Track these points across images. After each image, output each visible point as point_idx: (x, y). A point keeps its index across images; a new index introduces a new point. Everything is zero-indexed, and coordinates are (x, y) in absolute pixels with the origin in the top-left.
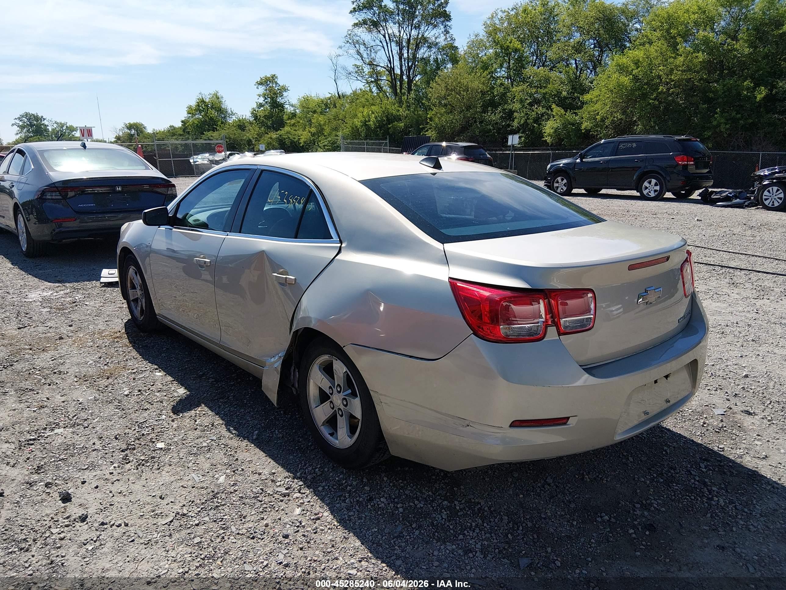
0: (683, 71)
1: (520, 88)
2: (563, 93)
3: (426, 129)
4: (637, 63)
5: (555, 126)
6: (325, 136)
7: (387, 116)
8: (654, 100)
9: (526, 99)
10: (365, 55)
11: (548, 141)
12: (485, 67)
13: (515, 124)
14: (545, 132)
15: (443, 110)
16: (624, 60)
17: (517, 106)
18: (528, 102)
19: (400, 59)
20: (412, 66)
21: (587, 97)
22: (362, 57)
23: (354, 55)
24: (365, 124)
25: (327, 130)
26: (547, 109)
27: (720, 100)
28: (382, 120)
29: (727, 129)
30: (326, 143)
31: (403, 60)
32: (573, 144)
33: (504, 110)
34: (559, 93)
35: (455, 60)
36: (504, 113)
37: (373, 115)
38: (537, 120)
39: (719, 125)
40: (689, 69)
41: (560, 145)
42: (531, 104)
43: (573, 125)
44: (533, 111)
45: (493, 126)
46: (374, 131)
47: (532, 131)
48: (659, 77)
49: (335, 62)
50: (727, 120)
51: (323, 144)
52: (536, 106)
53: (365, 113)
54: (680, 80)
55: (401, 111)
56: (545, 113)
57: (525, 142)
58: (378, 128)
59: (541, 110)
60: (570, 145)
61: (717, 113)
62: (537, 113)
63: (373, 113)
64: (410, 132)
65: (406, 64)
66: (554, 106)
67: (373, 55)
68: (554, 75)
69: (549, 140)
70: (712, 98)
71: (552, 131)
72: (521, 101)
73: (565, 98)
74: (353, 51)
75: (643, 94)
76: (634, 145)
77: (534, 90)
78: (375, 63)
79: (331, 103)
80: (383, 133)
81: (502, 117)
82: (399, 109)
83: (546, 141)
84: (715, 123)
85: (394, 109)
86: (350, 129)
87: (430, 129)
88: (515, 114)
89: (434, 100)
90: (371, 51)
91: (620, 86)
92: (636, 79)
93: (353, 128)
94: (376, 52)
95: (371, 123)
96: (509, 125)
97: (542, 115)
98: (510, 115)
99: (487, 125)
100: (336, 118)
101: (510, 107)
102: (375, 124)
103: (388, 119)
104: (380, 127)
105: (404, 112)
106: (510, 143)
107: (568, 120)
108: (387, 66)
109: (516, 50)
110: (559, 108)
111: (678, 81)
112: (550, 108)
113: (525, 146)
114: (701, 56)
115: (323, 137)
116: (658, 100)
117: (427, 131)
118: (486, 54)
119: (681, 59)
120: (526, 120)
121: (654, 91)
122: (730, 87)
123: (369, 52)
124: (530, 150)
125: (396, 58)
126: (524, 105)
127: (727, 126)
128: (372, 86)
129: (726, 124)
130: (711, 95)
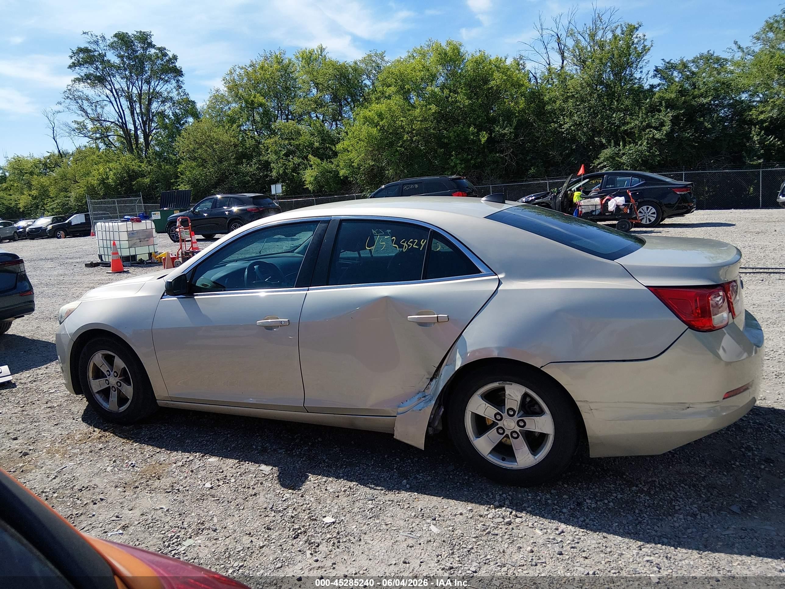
0: (421, 121)
1: (272, 140)
2: (316, 143)
3: (178, 183)
4: (381, 116)
5: (315, 174)
6: (51, 198)
7: (128, 173)
8: (401, 146)
9: (281, 150)
10: (89, 111)
11: (310, 189)
12: (232, 121)
13: (274, 174)
14: (305, 181)
15: (194, 164)
16: (368, 113)
17: (273, 157)
18: (283, 153)
19: (132, 114)
20: (146, 121)
21: (339, 147)
22: (86, 113)
23: (77, 111)
24: (103, 182)
25: (52, 191)
26: (303, 159)
27: (453, 144)
28: (122, 177)
29: (462, 168)
30: (55, 206)
31: (136, 115)
32: (333, 190)
33: (260, 161)
34: (311, 144)
35: (196, 115)
36: (260, 165)
37: (111, 173)
38: (295, 169)
39: (455, 166)
40: (425, 120)
41: (321, 191)
42: (287, 155)
43: (330, 172)
44: (290, 161)
45: (250, 177)
46: (115, 189)
47: (292, 180)
48: (402, 127)
49: (52, 119)
50: (461, 161)
51: (51, 207)
52: (291, 157)
53: (101, 170)
54: (420, 129)
55: (143, 166)
56: (301, 162)
57: (286, 191)
58: (118, 185)
59: (297, 160)
60: (331, 191)
61: (453, 156)
62: (294, 163)
63: (111, 170)
64: (157, 187)
65: (140, 119)
66: (310, 156)
67: (99, 110)
68: (302, 127)
69: (310, 187)
70: (446, 143)
71: (312, 179)
72: (276, 153)
73: (318, 148)
74: (74, 107)
75: (390, 142)
76: (416, 186)
77: (287, 142)
78: (103, 119)
79: (52, 163)
80: (125, 190)
81: (258, 168)
82: (141, 164)
83: (307, 188)
84: (452, 164)
85: (134, 165)
86: (85, 188)
87: (182, 183)
88: (272, 165)
89: (181, 154)
90: (96, 106)
91: (370, 135)
92: (382, 129)
93: (88, 187)
94: (102, 108)
95: (110, 180)
96: (267, 176)
97: (299, 165)
98: (266, 166)
99: (245, 176)
100: (64, 177)
101: (265, 158)
102: (115, 182)
103: (129, 176)
104: (121, 185)
105: (147, 167)
106: (273, 192)
107: (325, 168)
108: (118, 121)
109: (261, 105)
110: (316, 158)
111: (418, 130)
112: (306, 158)
113: (287, 195)
114: (433, 108)
115: (49, 200)
116: (404, 147)
117: (179, 185)
118: (230, 108)
119: (418, 110)
120: (284, 170)
121: (399, 139)
122: (459, 133)
123: (94, 108)
124: (292, 198)
125: (127, 112)
126: (279, 157)
127: (463, 166)
128: (98, 141)
129: (461, 164)
130: (446, 141)
